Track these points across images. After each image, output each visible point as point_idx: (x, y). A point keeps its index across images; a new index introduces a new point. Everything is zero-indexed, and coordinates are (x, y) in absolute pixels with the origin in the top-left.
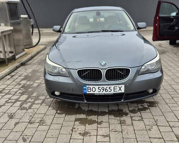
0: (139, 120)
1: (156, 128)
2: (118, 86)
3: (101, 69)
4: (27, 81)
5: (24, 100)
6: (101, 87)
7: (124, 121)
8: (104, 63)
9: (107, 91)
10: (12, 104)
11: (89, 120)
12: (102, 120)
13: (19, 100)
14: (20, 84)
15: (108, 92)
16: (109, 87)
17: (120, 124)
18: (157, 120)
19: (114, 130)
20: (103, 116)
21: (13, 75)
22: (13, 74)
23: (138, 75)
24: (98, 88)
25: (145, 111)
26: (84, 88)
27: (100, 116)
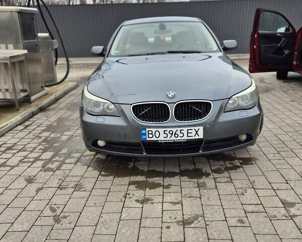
0: (226, 182)
1: (251, 192)
2: (193, 128)
3: (168, 103)
4: (50, 133)
5: (48, 158)
6: (169, 130)
7: (204, 183)
8: (173, 94)
9: (176, 136)
10: (30, 164)
11: (150, 183)
12: (170, 183)
13: (40, 158)
14: (40, 137)
15: (179, 138)
16: (181, 130)
17: (198, 187)
18: (254, 182)
19: (188, 195)
20: (171, 178)
21: (27, 125)
22: (27, 123)
23: (224, 112)
24: (164, 131)
25: (236, 170)
26: (143, 132)
27: (167, 178)
